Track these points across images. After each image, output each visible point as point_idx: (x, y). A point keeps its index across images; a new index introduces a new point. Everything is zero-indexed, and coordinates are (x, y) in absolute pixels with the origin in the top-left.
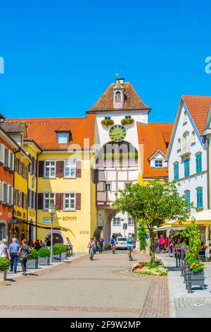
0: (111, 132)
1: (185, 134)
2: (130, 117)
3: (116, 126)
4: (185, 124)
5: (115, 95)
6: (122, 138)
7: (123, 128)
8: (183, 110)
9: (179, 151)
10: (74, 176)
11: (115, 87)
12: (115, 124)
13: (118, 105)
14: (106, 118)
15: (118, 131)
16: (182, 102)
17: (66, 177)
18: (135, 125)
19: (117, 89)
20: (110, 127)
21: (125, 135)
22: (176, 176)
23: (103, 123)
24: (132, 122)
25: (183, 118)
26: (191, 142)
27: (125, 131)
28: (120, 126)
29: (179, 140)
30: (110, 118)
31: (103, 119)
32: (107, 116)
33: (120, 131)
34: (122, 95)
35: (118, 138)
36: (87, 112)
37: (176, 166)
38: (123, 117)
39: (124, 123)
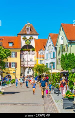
0: (26, 41)
1: (50, 45)
2: (32, 37)
3: (27, 40)
4: (50, 42)
5: (27, 29)
6: (30, 44)
7: (30, 40)
8: (50, 38)
9: (48, 50)
10: (15, 57)
11: (27, 26)
12: (27, 39)
13: (28, 32)
14: (24, 37)
15: (28, 41)
16: (49, 35)
17: (12, 57)
18: (34, 40)
19: (28, 27)
20: (26, 40)
21: (30, 43)
22: (47, 58)
23: (23, 38)
24: (33, 38)
25: (50, 40)
26: (52, 48)
27: (30, 41)
28: (29, 40)
29: (48, 47)
30: (25, 37)
31: (23, 37)
32: (25, 36)
33: (29, 41)
34: (29, 29)
35: (28, 44)
36: (18, 35)
37: (47, 55)
38: (30, 37)
39: (30, 39)
